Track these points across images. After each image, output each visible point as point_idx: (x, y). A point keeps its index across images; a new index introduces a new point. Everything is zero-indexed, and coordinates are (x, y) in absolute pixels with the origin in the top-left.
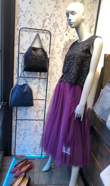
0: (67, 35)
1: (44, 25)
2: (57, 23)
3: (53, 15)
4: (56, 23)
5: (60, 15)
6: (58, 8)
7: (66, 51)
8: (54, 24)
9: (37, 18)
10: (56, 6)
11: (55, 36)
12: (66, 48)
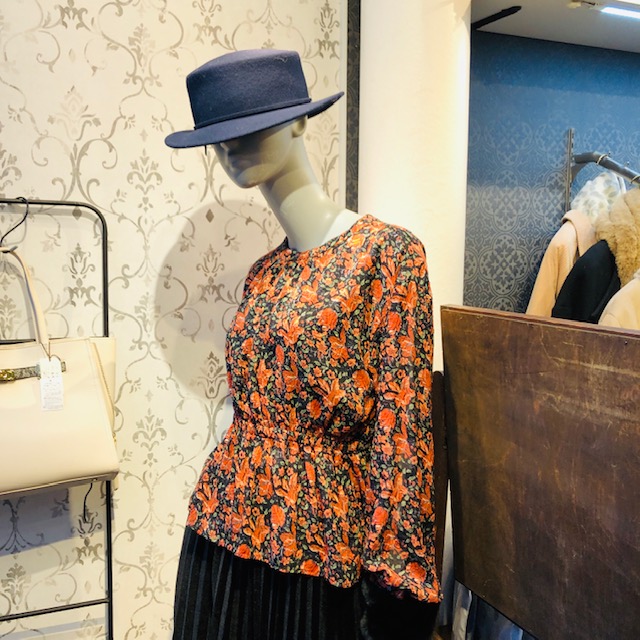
0: (210, 216)
1: (76, 173)
2: (149, 163)
3: (121, 122)
4: (145, 161)
5: (165, 119)
6: (147, 83)
7: (219, 298)
8: (135, 166)
9: (38, 143)
10: (134, 77)
11: (146, 228)
12: (216, 284)
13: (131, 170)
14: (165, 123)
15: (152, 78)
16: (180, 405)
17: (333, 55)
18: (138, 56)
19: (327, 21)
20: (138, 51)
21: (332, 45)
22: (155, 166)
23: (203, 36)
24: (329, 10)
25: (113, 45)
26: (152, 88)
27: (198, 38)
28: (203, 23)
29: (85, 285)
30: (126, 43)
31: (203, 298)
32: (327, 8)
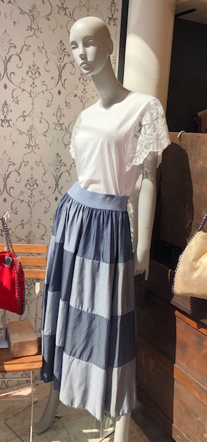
0: (59, 93)
1: (6, 69)
2: (36, 67)
3: (25, 47)
4: (34, 66)
6: (36, 31)
7: (62, 129)
8: (30, 68)
10: (31, 28)
11: (33, 96)
12: (61, 123)
13: (28, 69)
14: (43, 50)
15: (38, 29)
16: (44, 174)
17: (115, 25)
18: (33, 18)
19: (113, 9)
20: (33, 16)
21: (114, 20)
22: (38, 68)
23: (60, 11)
24: (114, 3)
25: (23, 13)
26: (38, 34)
27: (58, 12)
28: (60, 5)
29: (8, 119)
30: (28, 12)
31: (55, 128)
32: (113, 2)
